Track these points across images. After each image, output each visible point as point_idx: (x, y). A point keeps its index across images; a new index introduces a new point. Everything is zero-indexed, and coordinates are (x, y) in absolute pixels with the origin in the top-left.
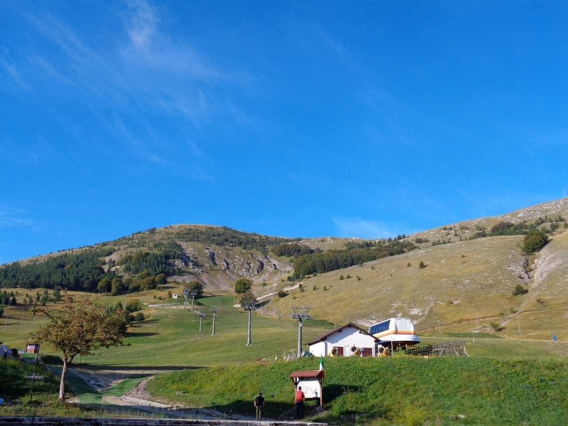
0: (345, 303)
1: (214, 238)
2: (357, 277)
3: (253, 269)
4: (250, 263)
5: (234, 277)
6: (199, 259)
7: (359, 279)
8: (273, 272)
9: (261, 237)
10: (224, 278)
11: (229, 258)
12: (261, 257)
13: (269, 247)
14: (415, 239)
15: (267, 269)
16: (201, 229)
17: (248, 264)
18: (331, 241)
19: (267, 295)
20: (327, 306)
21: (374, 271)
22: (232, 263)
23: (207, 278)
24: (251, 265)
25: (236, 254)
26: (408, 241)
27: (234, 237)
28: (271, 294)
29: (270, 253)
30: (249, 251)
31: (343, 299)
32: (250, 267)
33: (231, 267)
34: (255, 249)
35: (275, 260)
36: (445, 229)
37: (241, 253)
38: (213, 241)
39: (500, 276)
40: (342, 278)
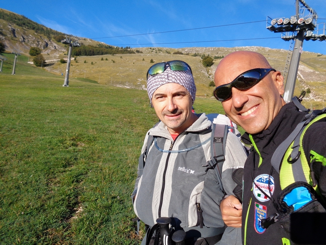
0: (107, 73)
1: (15, 20)
2: (112, 60)
3: (41, 46)
4: (39, 41)
5: (28, 47)
6: (3, 30)
7: (114, 62)
8: (53, 50)
9: (47, 28)
10: (21, 46)
11: (25, 35)
12: (46, 40)
13: (52, 36)
14: (135, 50)
15: (50, 48)
16: (6, 12)
17: (38, 42)
18: (89, 41)
19: (53, 60)
20: (95, 73)
21: (122, 59)
22: (27, 39)
23: (8, 44)
24: (39, 43)
25: (30, 34)
26: (132, 50)
27: (29, 23)
28: (55, 60)
29: (53, 39)
30: (39, 34)
31: (105, 71)
32: (39, 44)
33: (26, 41)
34: (43, 34)
35: (55, 43)
36: (151, 49)
37: (34, 34)
38: (15, 22)
39: (198, 75)
40: (102, 59)
